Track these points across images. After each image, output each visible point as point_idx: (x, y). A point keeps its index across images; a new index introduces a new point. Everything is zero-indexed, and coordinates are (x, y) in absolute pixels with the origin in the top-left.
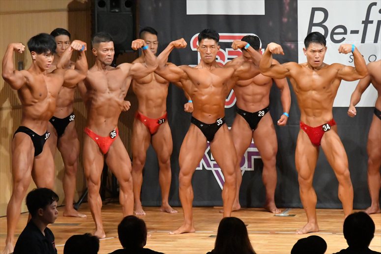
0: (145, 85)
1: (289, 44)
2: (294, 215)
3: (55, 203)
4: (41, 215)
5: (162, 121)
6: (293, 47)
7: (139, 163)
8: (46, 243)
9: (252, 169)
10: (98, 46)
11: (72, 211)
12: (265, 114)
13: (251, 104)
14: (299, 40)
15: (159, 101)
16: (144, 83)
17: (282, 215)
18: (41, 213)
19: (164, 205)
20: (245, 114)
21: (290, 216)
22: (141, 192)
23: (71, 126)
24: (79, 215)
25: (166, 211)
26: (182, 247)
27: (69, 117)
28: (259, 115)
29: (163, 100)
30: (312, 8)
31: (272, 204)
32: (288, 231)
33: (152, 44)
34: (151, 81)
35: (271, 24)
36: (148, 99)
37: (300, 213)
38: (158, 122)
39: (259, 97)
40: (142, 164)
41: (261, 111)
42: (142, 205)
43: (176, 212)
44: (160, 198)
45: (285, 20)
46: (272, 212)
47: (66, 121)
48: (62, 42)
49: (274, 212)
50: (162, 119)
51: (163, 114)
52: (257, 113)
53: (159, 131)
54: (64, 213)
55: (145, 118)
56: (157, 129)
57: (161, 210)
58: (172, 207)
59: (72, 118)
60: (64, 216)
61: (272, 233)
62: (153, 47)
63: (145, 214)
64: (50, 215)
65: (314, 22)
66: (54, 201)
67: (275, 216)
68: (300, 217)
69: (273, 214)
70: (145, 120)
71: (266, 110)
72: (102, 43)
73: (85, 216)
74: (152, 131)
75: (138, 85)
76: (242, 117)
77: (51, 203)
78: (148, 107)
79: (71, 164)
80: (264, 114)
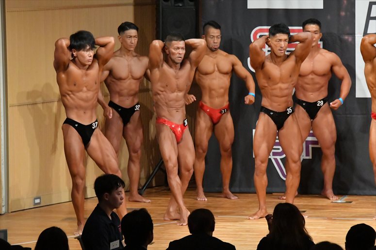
0: (208, 76)
1: (346, 37)
2: (351, 202)
3: (121, 189)
4: (107, 199)
5: (225, 111)
6: (350, 39)
7: (201, 151)
8: (112, 227)
9: (310, 157)
10: (170, 45)
11: (137, 197)
12: (324, 104)
13: (310, 93)
14: (356, 33)
15: (222, 91)
16: (206, 74)
17: (339, 201)
18: (107, 197)
19: (225, 191)
20: (304, 104)
21: (347, 202)
22: (203, 179)
23: (136, 115)
24: (144, 200)
25: (226, 197)
26: (242, 231)
27: (134, 107)
28: (318, 105)
29: (225, 91)
30: (370, 2)
31: (329, 191)
32: (345, 217)
33: (216, 38)
34: (213, 72)
35: (329, 17)
36: (211, 90)
37: (357, 200)
38: (221, 112)
39: (318, 86)
40: (204, 152)
41: (320, 101)
42: (204, 192)
43: (236, 198)
44: (221, 185)
45: (343, 14)
46: (329, 199)
47: (132, 110)
48: (131, 37)
49: (331, 199)
50: (224, 110)
51: (226, 104)
52: (316, 103)
53: (222, 121)
54: (129, 198)
55: (208, 108)
56: (219, 118)
57: (222, 196)
58: (232, 193)
59: (137, 107)
60: (129, 201)
61: (330, 219)
62: (216, 41)
63: (206, 200)
64: (115, 200)
65: (371, 16)
66: (120, 186)
67: (332, 202)
68: (357, 203)
69: (330, 201)
70: (208, 110)
71: (325, 100)
72: (174, 42)
73: (149, 201)
74: (215, 121)
75: (202, 75)
76: (301, 107)
77: (117, 188)
78: (211, 97)
79: (136, 152)
80: (322, 103)
